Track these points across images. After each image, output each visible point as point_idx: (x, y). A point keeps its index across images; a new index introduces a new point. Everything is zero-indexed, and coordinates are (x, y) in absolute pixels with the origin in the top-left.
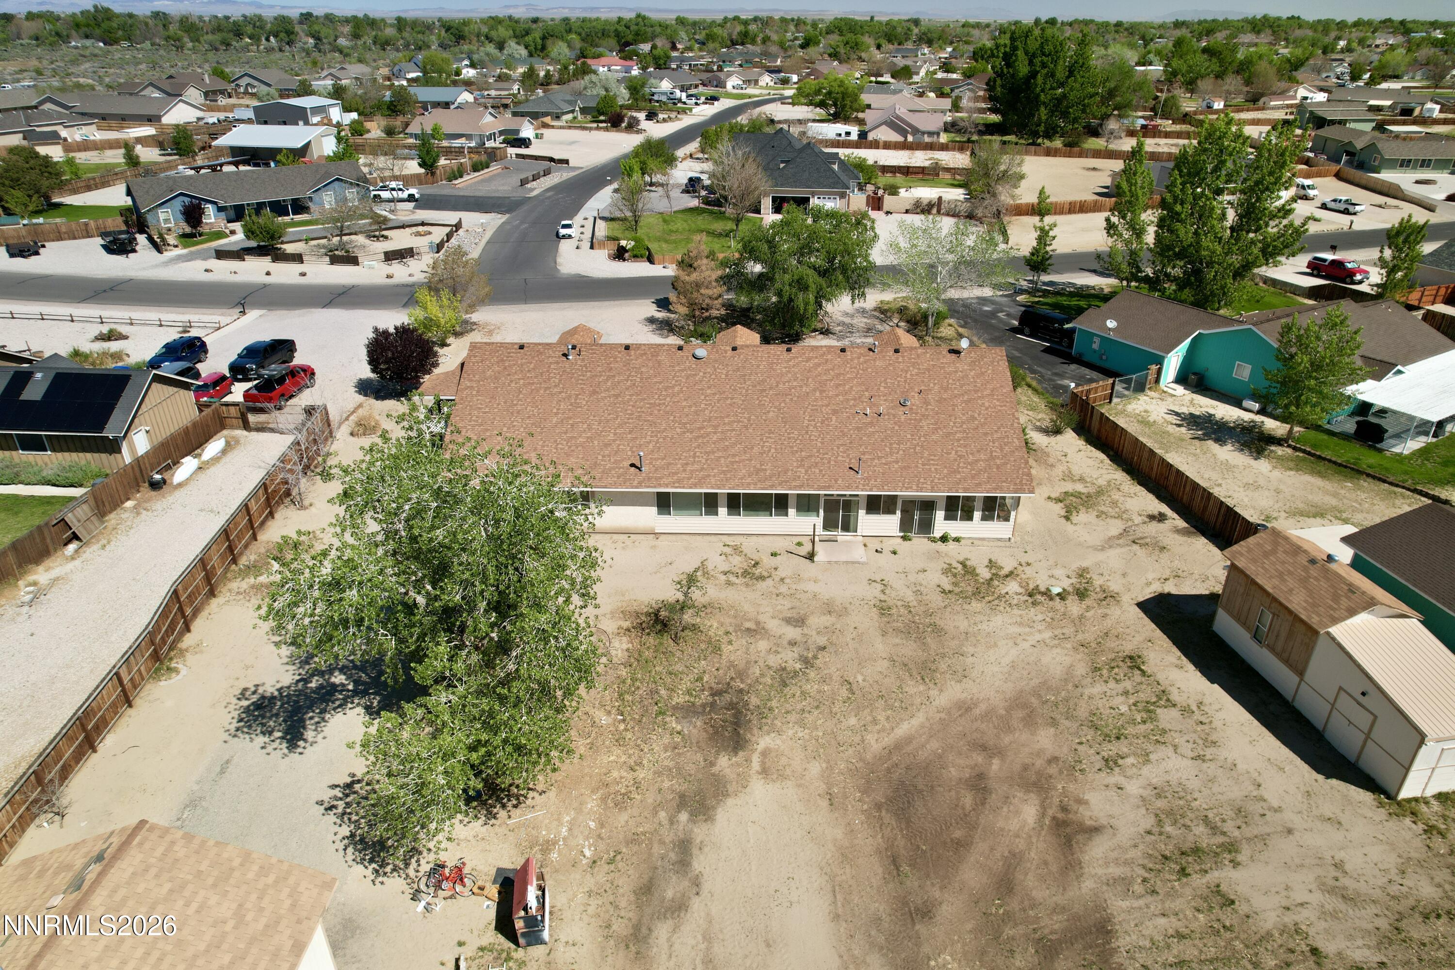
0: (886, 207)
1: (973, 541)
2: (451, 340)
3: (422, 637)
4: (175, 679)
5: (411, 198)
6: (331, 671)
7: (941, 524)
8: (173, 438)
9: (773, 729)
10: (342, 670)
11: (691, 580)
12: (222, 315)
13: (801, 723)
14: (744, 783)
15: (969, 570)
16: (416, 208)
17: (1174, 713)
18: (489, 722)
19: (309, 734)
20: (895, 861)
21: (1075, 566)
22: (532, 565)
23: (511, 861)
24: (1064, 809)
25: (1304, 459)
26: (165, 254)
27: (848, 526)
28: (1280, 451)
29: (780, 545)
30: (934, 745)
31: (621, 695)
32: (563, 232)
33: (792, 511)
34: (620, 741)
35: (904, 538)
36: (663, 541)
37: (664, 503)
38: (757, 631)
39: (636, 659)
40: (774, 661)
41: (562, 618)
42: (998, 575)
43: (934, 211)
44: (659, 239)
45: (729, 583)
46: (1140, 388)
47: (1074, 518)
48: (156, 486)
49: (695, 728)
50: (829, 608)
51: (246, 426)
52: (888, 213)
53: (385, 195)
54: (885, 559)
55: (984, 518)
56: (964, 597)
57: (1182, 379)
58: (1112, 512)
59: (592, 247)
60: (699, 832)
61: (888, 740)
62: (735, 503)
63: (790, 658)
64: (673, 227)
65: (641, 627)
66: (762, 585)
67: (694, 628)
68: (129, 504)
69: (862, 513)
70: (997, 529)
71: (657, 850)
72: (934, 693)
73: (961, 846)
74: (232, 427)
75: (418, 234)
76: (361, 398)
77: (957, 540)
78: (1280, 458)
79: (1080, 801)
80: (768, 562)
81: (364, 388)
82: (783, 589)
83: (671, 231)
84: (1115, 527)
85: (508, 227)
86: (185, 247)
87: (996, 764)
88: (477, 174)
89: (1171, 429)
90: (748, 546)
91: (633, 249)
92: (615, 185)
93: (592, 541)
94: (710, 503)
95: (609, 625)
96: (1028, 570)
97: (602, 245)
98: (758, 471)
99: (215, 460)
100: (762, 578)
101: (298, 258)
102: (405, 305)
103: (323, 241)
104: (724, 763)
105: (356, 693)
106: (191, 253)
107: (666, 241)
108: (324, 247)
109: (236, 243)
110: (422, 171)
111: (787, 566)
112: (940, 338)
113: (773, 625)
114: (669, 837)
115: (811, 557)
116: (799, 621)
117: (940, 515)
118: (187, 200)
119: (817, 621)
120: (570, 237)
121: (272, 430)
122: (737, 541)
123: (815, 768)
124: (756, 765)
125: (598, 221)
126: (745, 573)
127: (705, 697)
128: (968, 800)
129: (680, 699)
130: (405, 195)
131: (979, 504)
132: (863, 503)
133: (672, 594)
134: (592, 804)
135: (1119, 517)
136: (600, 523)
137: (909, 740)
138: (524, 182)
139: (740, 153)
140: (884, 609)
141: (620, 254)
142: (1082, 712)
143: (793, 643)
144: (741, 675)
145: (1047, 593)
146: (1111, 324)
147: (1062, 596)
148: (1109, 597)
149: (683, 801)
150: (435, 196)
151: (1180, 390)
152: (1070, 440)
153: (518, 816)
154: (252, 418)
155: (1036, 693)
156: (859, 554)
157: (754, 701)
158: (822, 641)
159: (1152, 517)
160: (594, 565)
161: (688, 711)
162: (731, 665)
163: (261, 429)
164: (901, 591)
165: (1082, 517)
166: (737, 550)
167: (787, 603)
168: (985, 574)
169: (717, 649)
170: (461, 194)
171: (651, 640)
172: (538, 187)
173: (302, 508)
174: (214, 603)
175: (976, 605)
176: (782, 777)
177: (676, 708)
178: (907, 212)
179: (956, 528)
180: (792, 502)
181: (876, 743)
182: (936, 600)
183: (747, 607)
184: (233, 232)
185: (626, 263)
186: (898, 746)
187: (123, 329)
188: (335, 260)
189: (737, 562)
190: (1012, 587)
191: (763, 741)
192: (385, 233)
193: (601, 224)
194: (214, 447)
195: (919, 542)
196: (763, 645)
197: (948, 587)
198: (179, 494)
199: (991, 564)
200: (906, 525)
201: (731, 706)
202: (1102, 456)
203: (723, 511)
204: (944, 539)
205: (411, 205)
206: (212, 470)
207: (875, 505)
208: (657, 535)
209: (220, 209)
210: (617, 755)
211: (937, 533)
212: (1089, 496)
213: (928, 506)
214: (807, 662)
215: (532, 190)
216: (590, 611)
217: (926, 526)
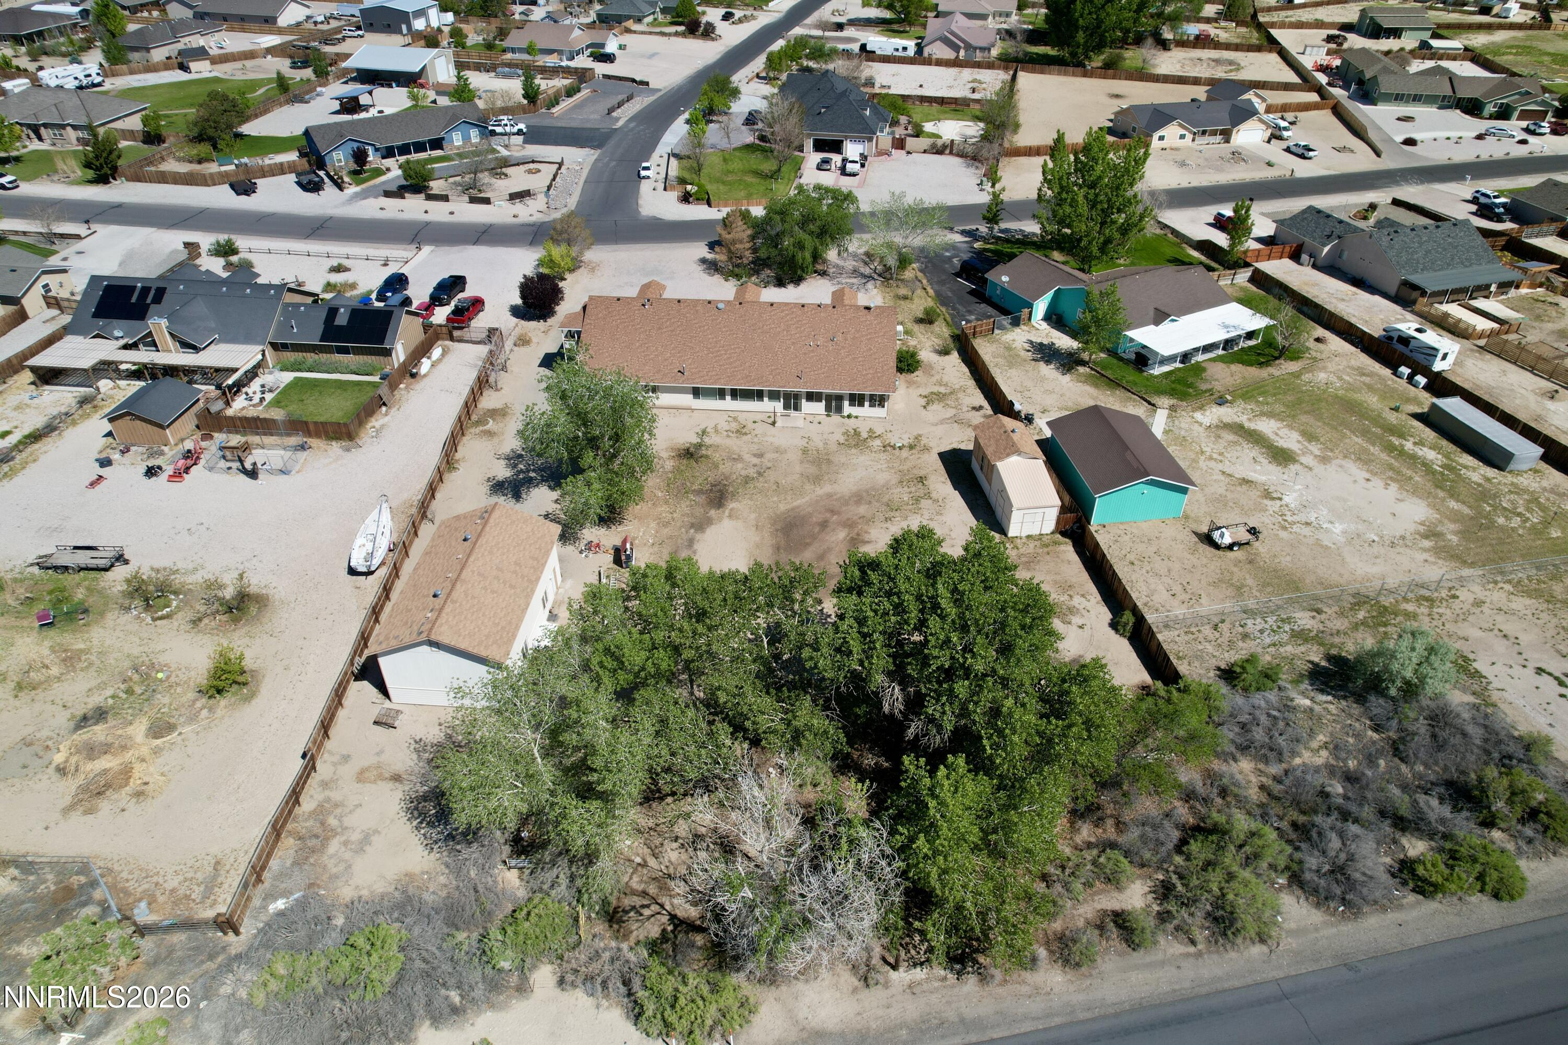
0: (908, 148)
1: (865, 418)
2: (567, 275)
3: (581, 450)
4: (458, 472)
5: (520, 132)
6: (528, 471)
7: (847, 408)
8: (417, 348)
9: (737, 500)
10: (534, 471)
11: (704, 432)
12: (405, 250)
13: (751, 499)
14: (720, 520)
15: (857, 433)
16: (525, 142)
17: (930, 502)
18: (611, 482)
19: (524, 496)
20: (778, 549)
21: (915, 433)
22: (629, 421)
23: (618, 543)
24: (858, 535)
25: (1093, 376)
26: (346, 191)
27: (797, 408)
28: (1081, 369)
29: (758, 417)
30: (810, 509)
31: (668, 485)
32: (643, 173)
33: (766, 399)
34: (666, 503)
35: (828, 415)
36: (696, 413)
37: (696, 392)
38: (739, 459)
39: (677, 470)
40: (744, 473)
41: (640, 442)
42: (872, 435)
43: (947, 151)
44: (718, 181)
45: (728, 436)
46: (1016, 323)
47: (929, 408)
48: (413, 376)
49: (702, 499)
50: (777, 450)
51: (452, 339)
52: (909, 153)
53: (499, 130)
54: (814, 428)
55: (870, 406)
56: (849, 446)
57: (1048, 318)
58: (953, 404)
59: (665, 189)
60: (698, 536)
61: (789, 507)
62: (735, 394)
63: (752, 472)
64: (731, 167)
65: (679, 456)
66: (745, 438)
67: (707, 457)
68: (402, 386)
69: (804, 401)
70: (877, 412)
71: (680, 541)
72: (818, 489)
73: (807, 545)
74: (443, 339)
75: (530, 172)
76: (515, 320)
77: (856, 417)
78: (1080, 375)
79: (866, 532)
80: (750, 426)
81: (516, 312)
82: (756, 440)
83: (729, 172)
84: (950, 412)
85: (600, 165)
86: (358, 184)
87: (835, 517)
88: (571, 100)
89: (1023, 353)
90: (742, 418)
91: (696, 193)
92: (686, 115)
93: (654, 411)
94: (721, 394)
95: (665, 455)
96: (889, 435)
97: (673, 188)
98: (747, 377)
99: (439, 360)
100: (746, 434)
101: (445, 198)
102: (532, 243)
103: (458, 179)
104: (713, 513)
105: (543, 481)
106: (363, 191)
107: (724, 183)
108: (459, 184)
109: (393, 180)
110: (525, 102)
111: (760, 428)
112: (902, 280)
113: (747, 457)
114: (685, 537)
115: (774, 424)
116: (760, 456)
117: (846, 403)
118: (355, 145)
119: (769, 456)
120: (648, 177)
121: (467, 342)
122: (736, 414)
123: (753, 516)
124: (727, 513)
125: (672, 159)
126: (738, 431)
127: (708, 487)
128: (817, 529)
129: (696, 487)
130: (515, 130)
131: (867, 398)
132: (804, 396)
133: (695, 440)
134: (653, 525)
135: (956, 408)
136: (657, 402)
137: (798, 507)
138: (610, 111)
139: (786, 103)
140: (805, 451)
141: (686, 198)
142: (885, 500)
143: (755, 465)
144: (727, 478)
145: (894, 447)
146: (1005, 279)
147: (900, 448)
148: (927, 449)
149: (692, 526)
150: (538, 127)
151: (1044, 325)
152: (954, 357)
153: (620, 528)
154: (456, 333)
155: (867, 491)
156: (800, 423)
157: (731, 489)
158: (769, 465)
159: (974, 408)
160: (654, 421)
161: (699, 492)
162: (723, 474)
163: (460, 341)
164: (818, 443)
165: (936, 407)
166: (735, 419)
167: (756, 447)
168: (864, 435)
169: (716, 466)
170: (560, 125)
171: (685, 461)
172: (624, 115)
173: (497, 390)
174: (465, 439)
175: (854, 451)
176: (737, 518)
177: (694, 491)
178: (925, 152)
179: (855, 410)
180: (765, 394)
181: (783, 507)
182: (833, 447)
183: (735, 448)
184: (388, 170)
185: (690, 206)
186: (793, 509)
187: (346, 263)
188: (473, 200)
189: (734, 426)
190: (877, 442)
191: (732, 505)
192: (504, 170)
193: (674, 162)
194: (436, 353)
195: (835, 418)
196: (740, 466)
197: (842, 441)
198: (426, 380)
199: (871, 430)
200: (828, 408)
201: (720, 491)
202: (966, 370)
203: (728, 398)
204: (849, 416)
205: (520, 139)
206: (440, 366)
207: (811, 397)
208: (693, 410)
209: (377, 150)
210: (665, 508)
211: (845, 413)
212: (944, 395)
213: (840, 398)
214: (760, 474)
215: (618, 119)
216: (653, 441)
217: (839, 409)
